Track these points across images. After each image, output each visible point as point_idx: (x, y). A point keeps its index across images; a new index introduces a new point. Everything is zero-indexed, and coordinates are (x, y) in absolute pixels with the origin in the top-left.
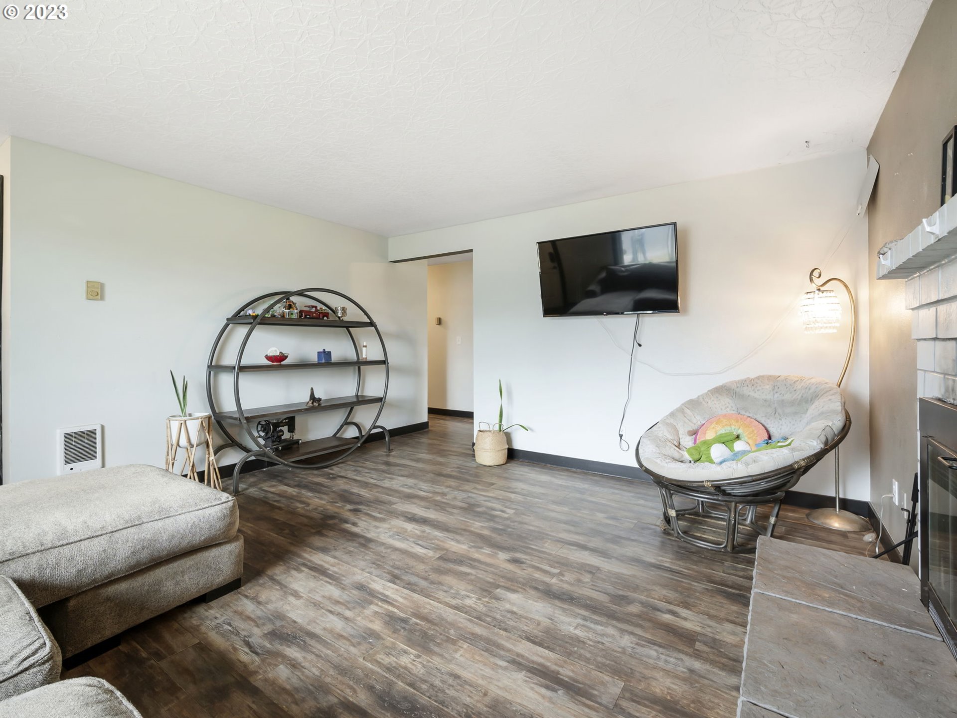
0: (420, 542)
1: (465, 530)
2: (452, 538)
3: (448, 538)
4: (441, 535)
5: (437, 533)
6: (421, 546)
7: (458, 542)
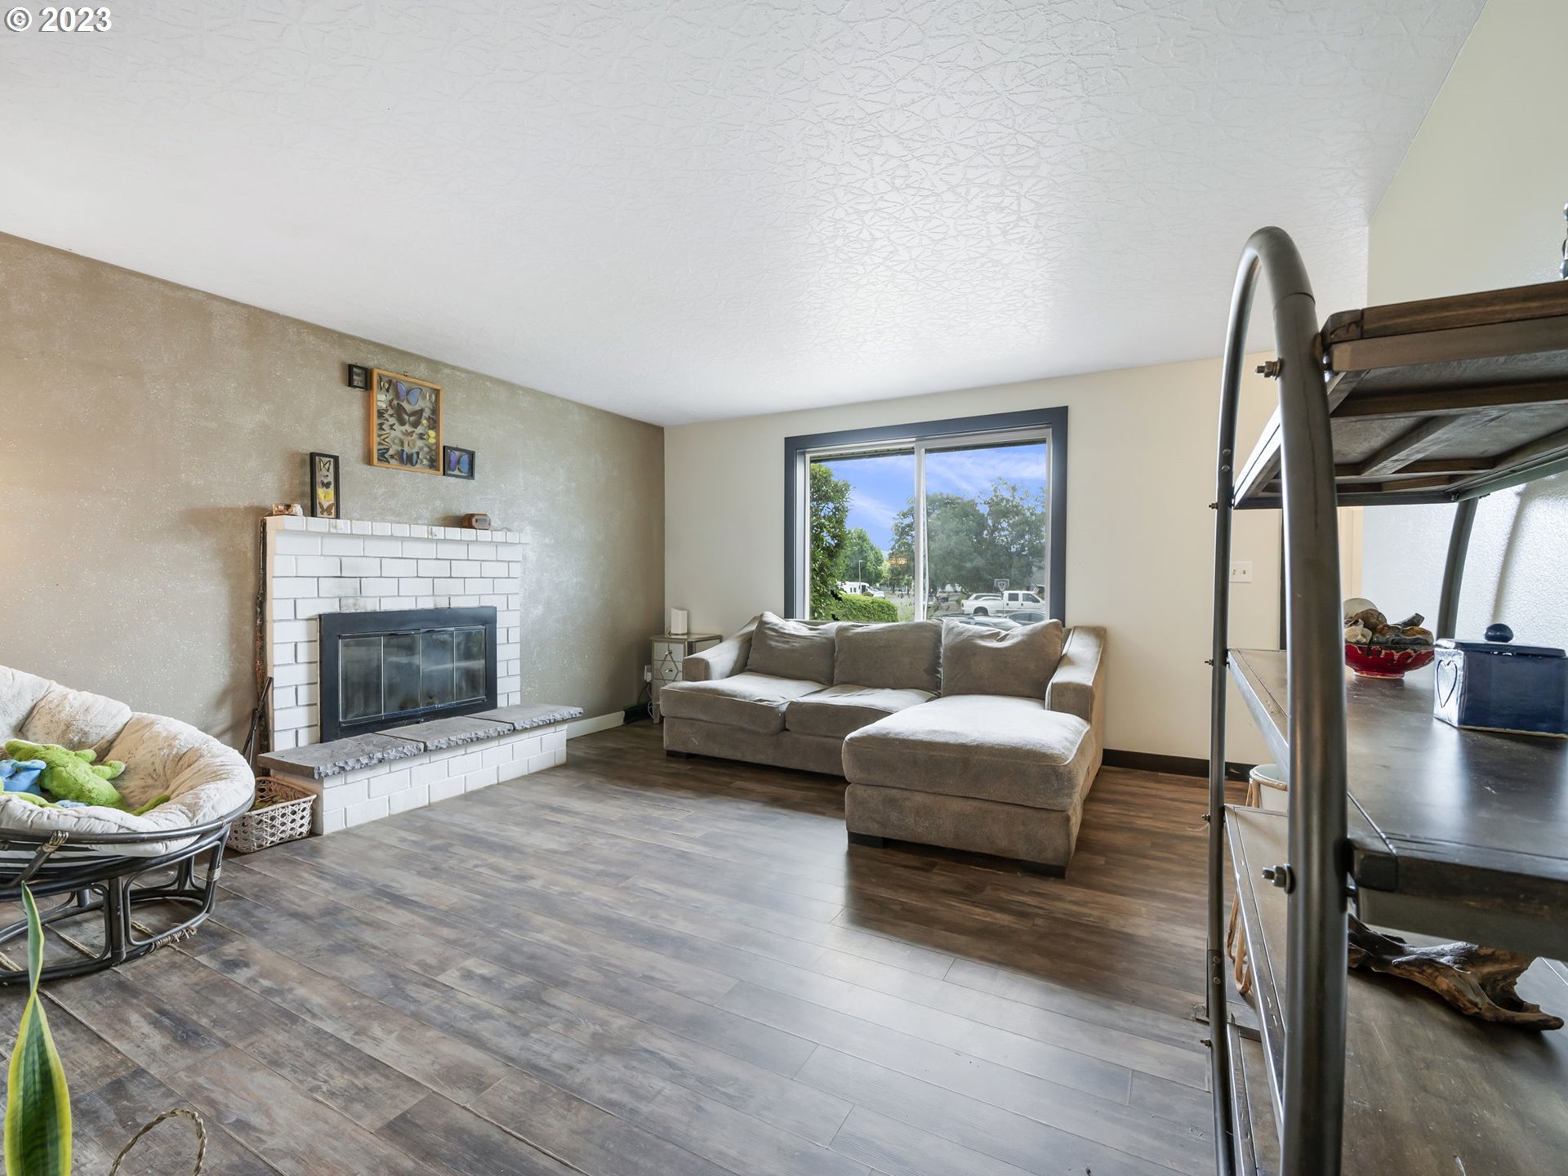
0: (659, 898)
1: (576, 922)
2: (605, 908)
3: (611, 907)
4: (624, 912)
5: (629, 915)
6: (656, 892)
7: (596, 901)
